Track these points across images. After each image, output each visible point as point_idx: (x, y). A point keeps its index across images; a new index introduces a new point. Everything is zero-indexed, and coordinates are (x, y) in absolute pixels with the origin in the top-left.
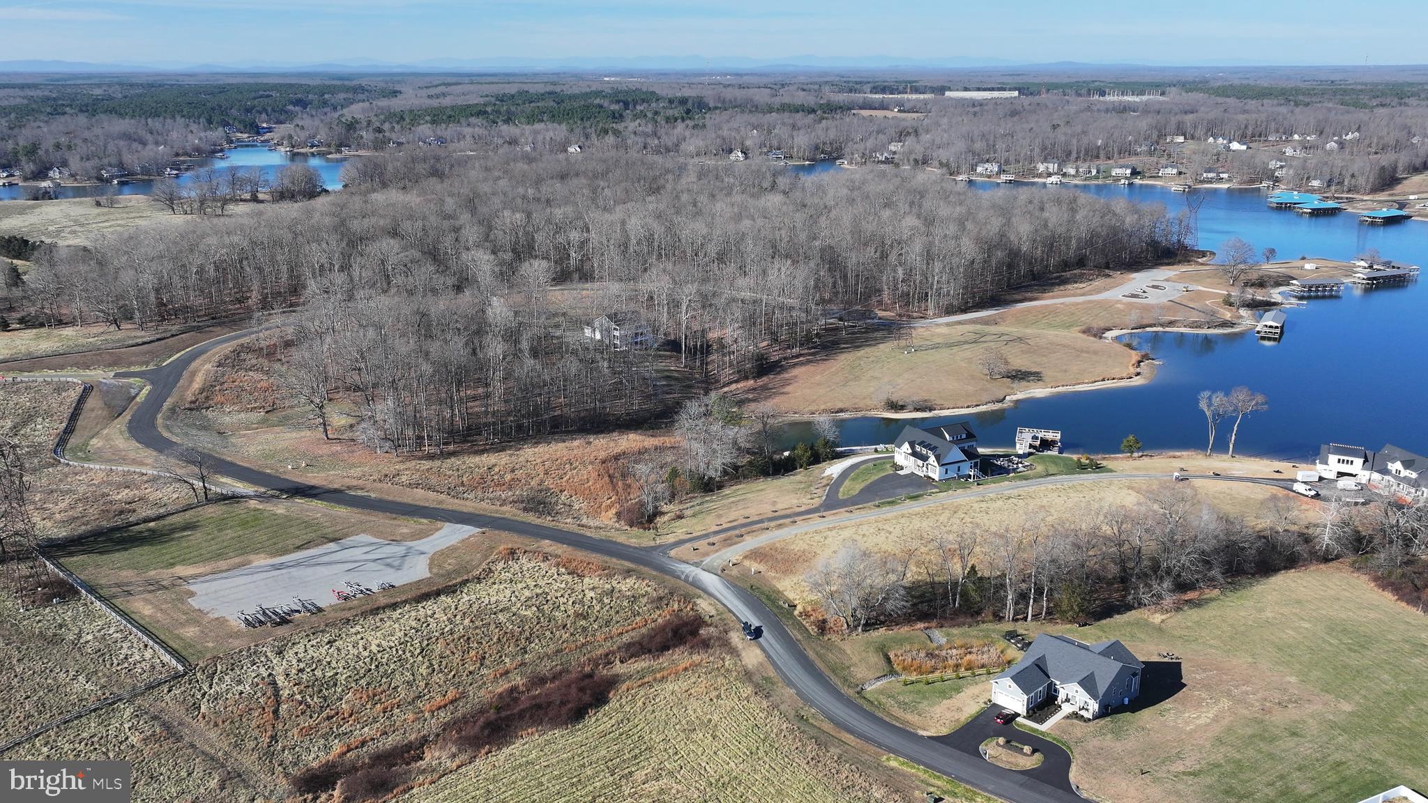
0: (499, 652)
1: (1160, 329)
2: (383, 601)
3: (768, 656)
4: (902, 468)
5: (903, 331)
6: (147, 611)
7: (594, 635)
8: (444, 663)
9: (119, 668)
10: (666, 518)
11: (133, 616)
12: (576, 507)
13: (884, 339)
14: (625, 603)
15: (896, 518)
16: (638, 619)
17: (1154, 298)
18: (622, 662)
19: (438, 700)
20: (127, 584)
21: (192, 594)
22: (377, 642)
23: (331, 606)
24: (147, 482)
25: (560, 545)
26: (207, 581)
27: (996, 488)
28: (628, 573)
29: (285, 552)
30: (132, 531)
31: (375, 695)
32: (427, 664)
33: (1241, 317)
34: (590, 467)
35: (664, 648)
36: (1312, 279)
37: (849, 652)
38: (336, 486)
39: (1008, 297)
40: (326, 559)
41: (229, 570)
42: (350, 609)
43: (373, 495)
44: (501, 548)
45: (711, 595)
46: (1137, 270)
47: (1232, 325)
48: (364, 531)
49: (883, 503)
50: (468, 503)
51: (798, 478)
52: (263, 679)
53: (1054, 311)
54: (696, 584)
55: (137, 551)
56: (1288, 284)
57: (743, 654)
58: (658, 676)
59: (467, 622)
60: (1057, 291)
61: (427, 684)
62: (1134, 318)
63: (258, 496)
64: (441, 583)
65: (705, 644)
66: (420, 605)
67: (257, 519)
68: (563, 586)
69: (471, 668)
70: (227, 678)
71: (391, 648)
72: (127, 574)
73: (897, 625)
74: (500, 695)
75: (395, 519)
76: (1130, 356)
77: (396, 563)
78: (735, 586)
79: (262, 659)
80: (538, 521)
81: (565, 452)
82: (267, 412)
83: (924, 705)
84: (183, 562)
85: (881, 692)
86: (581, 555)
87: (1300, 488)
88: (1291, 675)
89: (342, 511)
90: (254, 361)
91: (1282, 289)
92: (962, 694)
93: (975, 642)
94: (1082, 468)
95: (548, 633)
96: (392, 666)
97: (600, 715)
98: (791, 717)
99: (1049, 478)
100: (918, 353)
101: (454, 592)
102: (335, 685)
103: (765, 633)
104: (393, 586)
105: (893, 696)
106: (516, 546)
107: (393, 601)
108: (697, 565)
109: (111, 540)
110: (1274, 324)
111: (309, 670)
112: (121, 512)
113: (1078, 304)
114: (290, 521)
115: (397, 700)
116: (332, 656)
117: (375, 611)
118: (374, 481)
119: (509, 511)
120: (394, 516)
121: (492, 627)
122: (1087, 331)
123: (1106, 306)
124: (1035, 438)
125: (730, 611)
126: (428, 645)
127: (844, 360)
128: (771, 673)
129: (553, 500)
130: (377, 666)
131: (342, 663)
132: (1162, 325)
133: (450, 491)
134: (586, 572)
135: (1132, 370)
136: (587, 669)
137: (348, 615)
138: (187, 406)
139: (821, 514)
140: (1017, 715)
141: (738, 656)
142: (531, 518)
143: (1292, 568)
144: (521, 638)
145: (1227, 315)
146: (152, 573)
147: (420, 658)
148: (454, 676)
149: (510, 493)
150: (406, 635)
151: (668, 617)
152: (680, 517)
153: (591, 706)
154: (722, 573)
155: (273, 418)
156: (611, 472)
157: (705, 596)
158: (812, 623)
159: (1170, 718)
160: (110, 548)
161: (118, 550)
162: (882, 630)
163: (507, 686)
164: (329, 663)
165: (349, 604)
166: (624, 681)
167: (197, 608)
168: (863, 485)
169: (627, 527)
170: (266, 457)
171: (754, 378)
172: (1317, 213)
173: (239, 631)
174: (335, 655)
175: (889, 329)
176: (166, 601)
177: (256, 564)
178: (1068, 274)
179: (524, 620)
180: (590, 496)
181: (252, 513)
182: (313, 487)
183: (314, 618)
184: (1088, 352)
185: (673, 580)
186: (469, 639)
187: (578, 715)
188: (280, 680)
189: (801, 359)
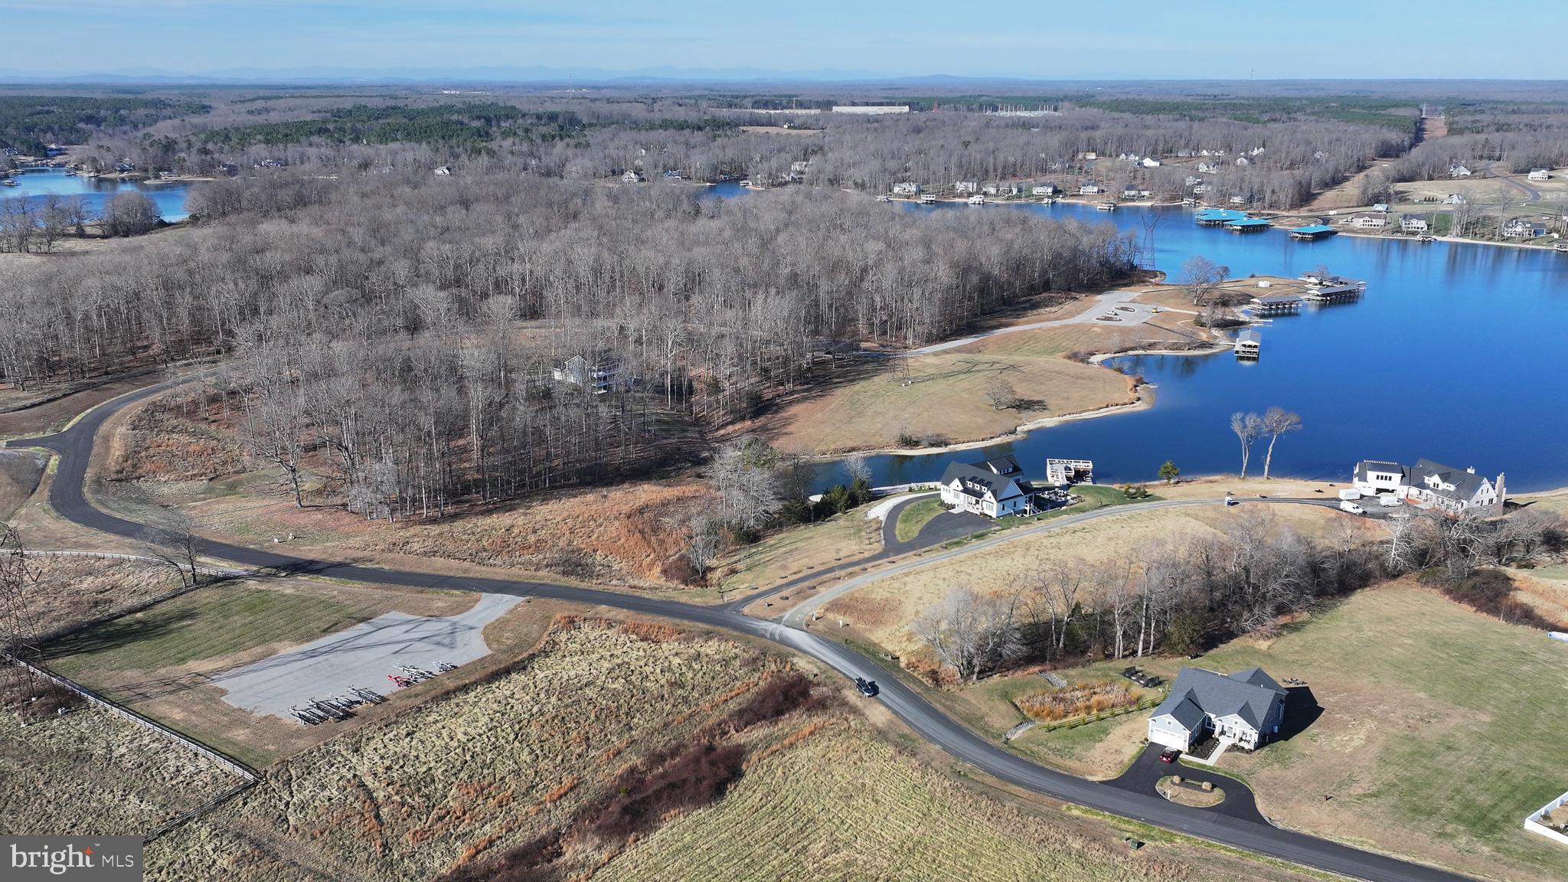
0: (601, 731)
1: (1141, 352)
2: (451, 684)
3: (896, 713)
4: (953, 507)
5: (891, 363)
6: (177, 715)
7: (697, 705)
8: (546, 747)
9: (174, 782)
10: (718, 573)
11: (162, 722)
12: (616, 567)
13: (876, 372)
14: (718, 667)
15: (970, 558)
16: (738, 684)
17: (1128, 321)
18: (737, 731)
19: (556, 788)
20: (139, 686)
21: (223, 692)
22: (462, 729)
23: (394, 694)
24: (110, 566)
25: (619, 610)
26: (234, 676)
27: (1055, 522)
28: (708, 635)
29: (311, 637)
30: (117, 624)
31: (483, 789)
32: (527, 750)
33: (1216, 338)
34: (617, 523)
35: (778, 713)
36: (1269, 296)
37: (974, 702)
38: (339, 559)
39: (983, 323)
40: (362, 641)
41: (253, 662)
42: (416, 695)
43: (387, 568)
44: (558, 616)
45: (805, 652)
46: (1100, 292)
47: (1211, 346)
48: (394, 608)
49: (950, 544)
50: (497, 570)
51: (842, 522)
52: (349, 781)
53: (1032, 338)
54: (784, 641)
55: (133, 648)
56: (1249, 303)
57: (867, 713)
58: (786, 742)
59: (553, 700)
60: (1031, 315)
61: (536, 772)
62: (1115, 341)
63: (254, 575)
64: (506, 661)
65: (822, 705)
66: (494, 686)
67: (264, 602)
68: (642, 653)
69: (578, 751)
70: (306, 783)
71: (480, 735)
72: (132, 675)
73: (1008, 670)
74: (621, 776)
75: (421, 592)
76: (1125, 380)
77: (447, 641)
78: (828, 641)
79: (339, 759)
80: (584, 585)
81: (583, 508)
82: (211, 480)
83: (1078, 750)
84: (195, 656)
85: (1028, 740)
86: (647, 619)
87: (1347, 506)
88: (1419, 691)
89: (357, 587)
90: (174, 422)
91: (1245, 307)
92: (1111, 735)
93: (1094, 682)
94: (1132, 497)
95: (647, 706)
96: (489, 755)
97: (741, 789)
98: (949, 774)
99: (1105, 509)
100: (916, 385)
101: (524, 668)
102: (433, 781)
103: (881, 688)
104: (455, 667)
105: (1042, 744)
106: (573, 614)
107: (460, 683)
108: (778, 621)
109: (97, 637)
110: (1253, 343)
111: (397, 767)
112: (96, 604)
113: (1055, 329)
114: (304, 601)
115: (510, 792)
116: (417, 749)
117: (447, 695)
118: (383, 550)
119: (545, 576)
120: (420, 589)
121: (584, 704)
122: (1074, 356)
123: (1084, 330)
124: (1067, 469)
125: (834, 668)
126: (520, 729)
127: (841, 395)
128: (907, 730)
129: (590, 561)
130: (472, 757)
131: (432, 757)
132: (1143, 348)
133: (472, 557)
134: (661, 637)
135: (1132, 395)
136: (705, 741)
137: (418, 701)
138: (114, 477)
139: (890, 559)
140: (1180, 752)
141: (863, 715)
142: (573, 582)
143: (1366, 586)
144: (618, 713)
145: (1204, 336)
146: (163, 671)
147: (517, 744)
148: (563, 760)
149: (541, 557)
150: (492, 720)
151: (769, 679)
152: (733, 572)
153: (728, 780)
154: (807, 627)
155: (220, 486)
156: (640, 527)
157: (800, 654)
158: (924, 674)
159: (1322, 740)
160: (98, 646)
161: (110, 648)
162: (996, 677)
163: (625, 766)
164: (417, 757)
165: (413, 690)
166: (751, 751)
167: (236, 706)
168: (919, 527)
169: (682, 586)
170: (239, 530)
171: (751, 418)
172: (1247, 230)
173: (298, 729)
174: (420, 748)
175: (879, 361)
176: (194, 702)
177: (282, 652)
178: (1037, 298)
179: (615, 694)
180: (626, 554)
181: (256, 595)
182: (312, 562)
183: (379, 709)
184: (1083, 378)
185: (758, 639)
186: (563, 718)
187: (719, 791)
188: (369, 781)
189: (796, 396)
